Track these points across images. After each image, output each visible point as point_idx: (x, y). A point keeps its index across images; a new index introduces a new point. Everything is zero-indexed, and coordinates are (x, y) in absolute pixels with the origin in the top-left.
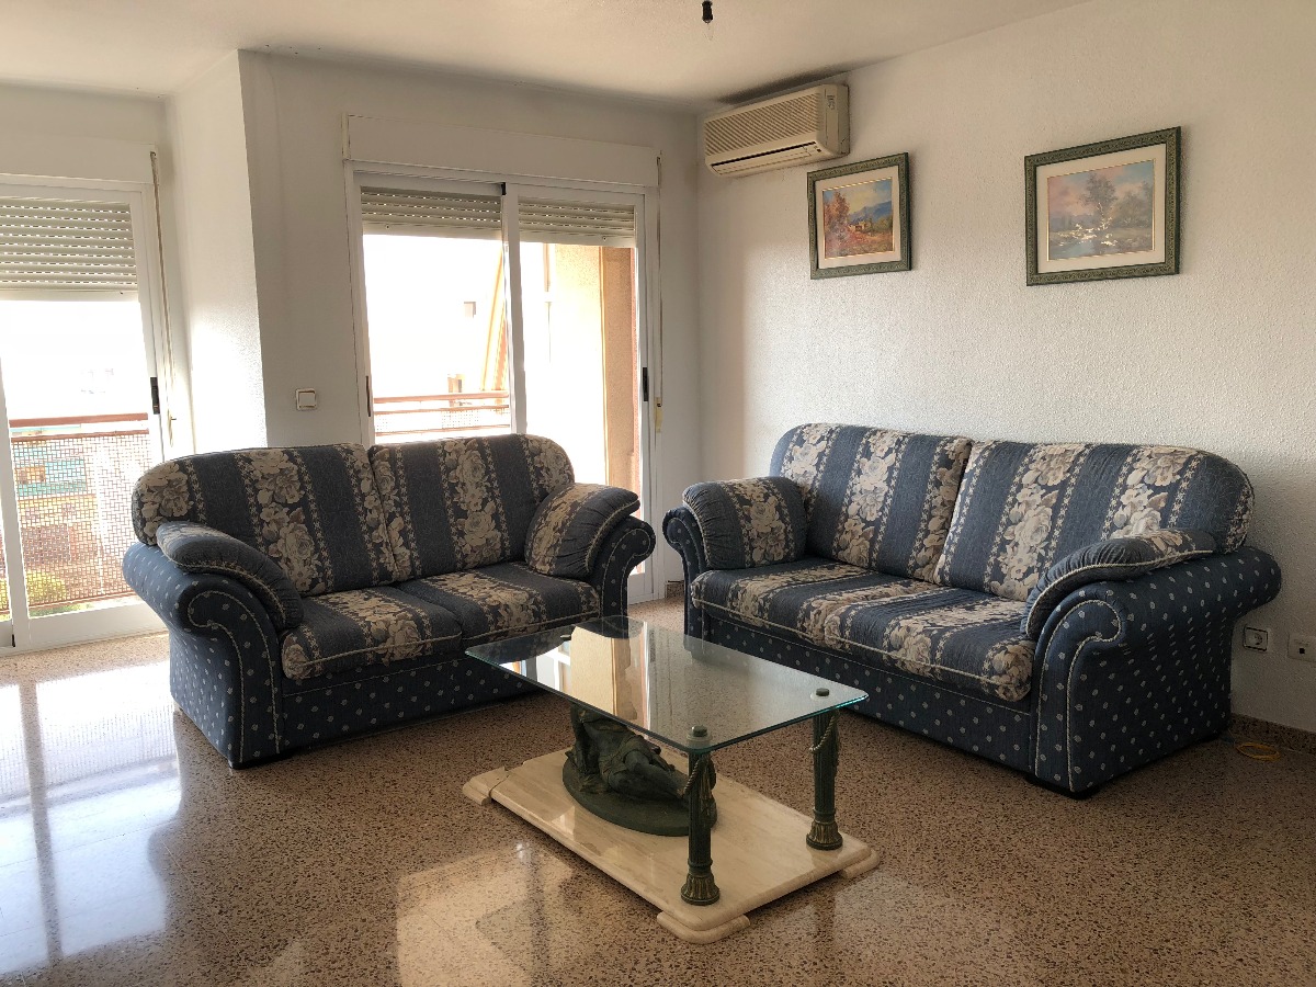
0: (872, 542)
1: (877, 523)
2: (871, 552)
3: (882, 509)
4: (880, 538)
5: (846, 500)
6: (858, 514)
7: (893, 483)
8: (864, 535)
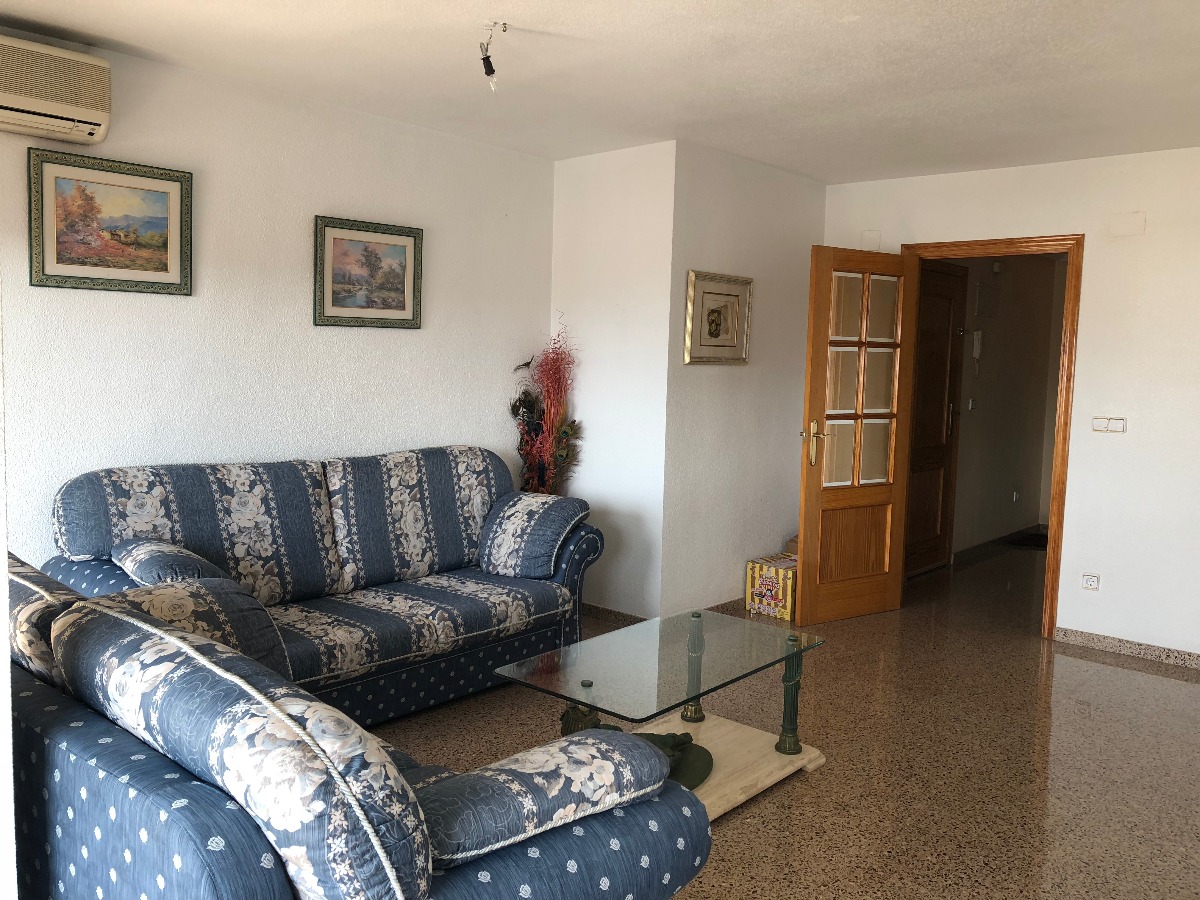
0: (281, 575)
1: (276, 555)
2: (283, 584)
3: (274, 542)
4: (287, 569)
5: (227, 544)
6: (249, 554)
7: (274, 513)
8: (269, 572)
